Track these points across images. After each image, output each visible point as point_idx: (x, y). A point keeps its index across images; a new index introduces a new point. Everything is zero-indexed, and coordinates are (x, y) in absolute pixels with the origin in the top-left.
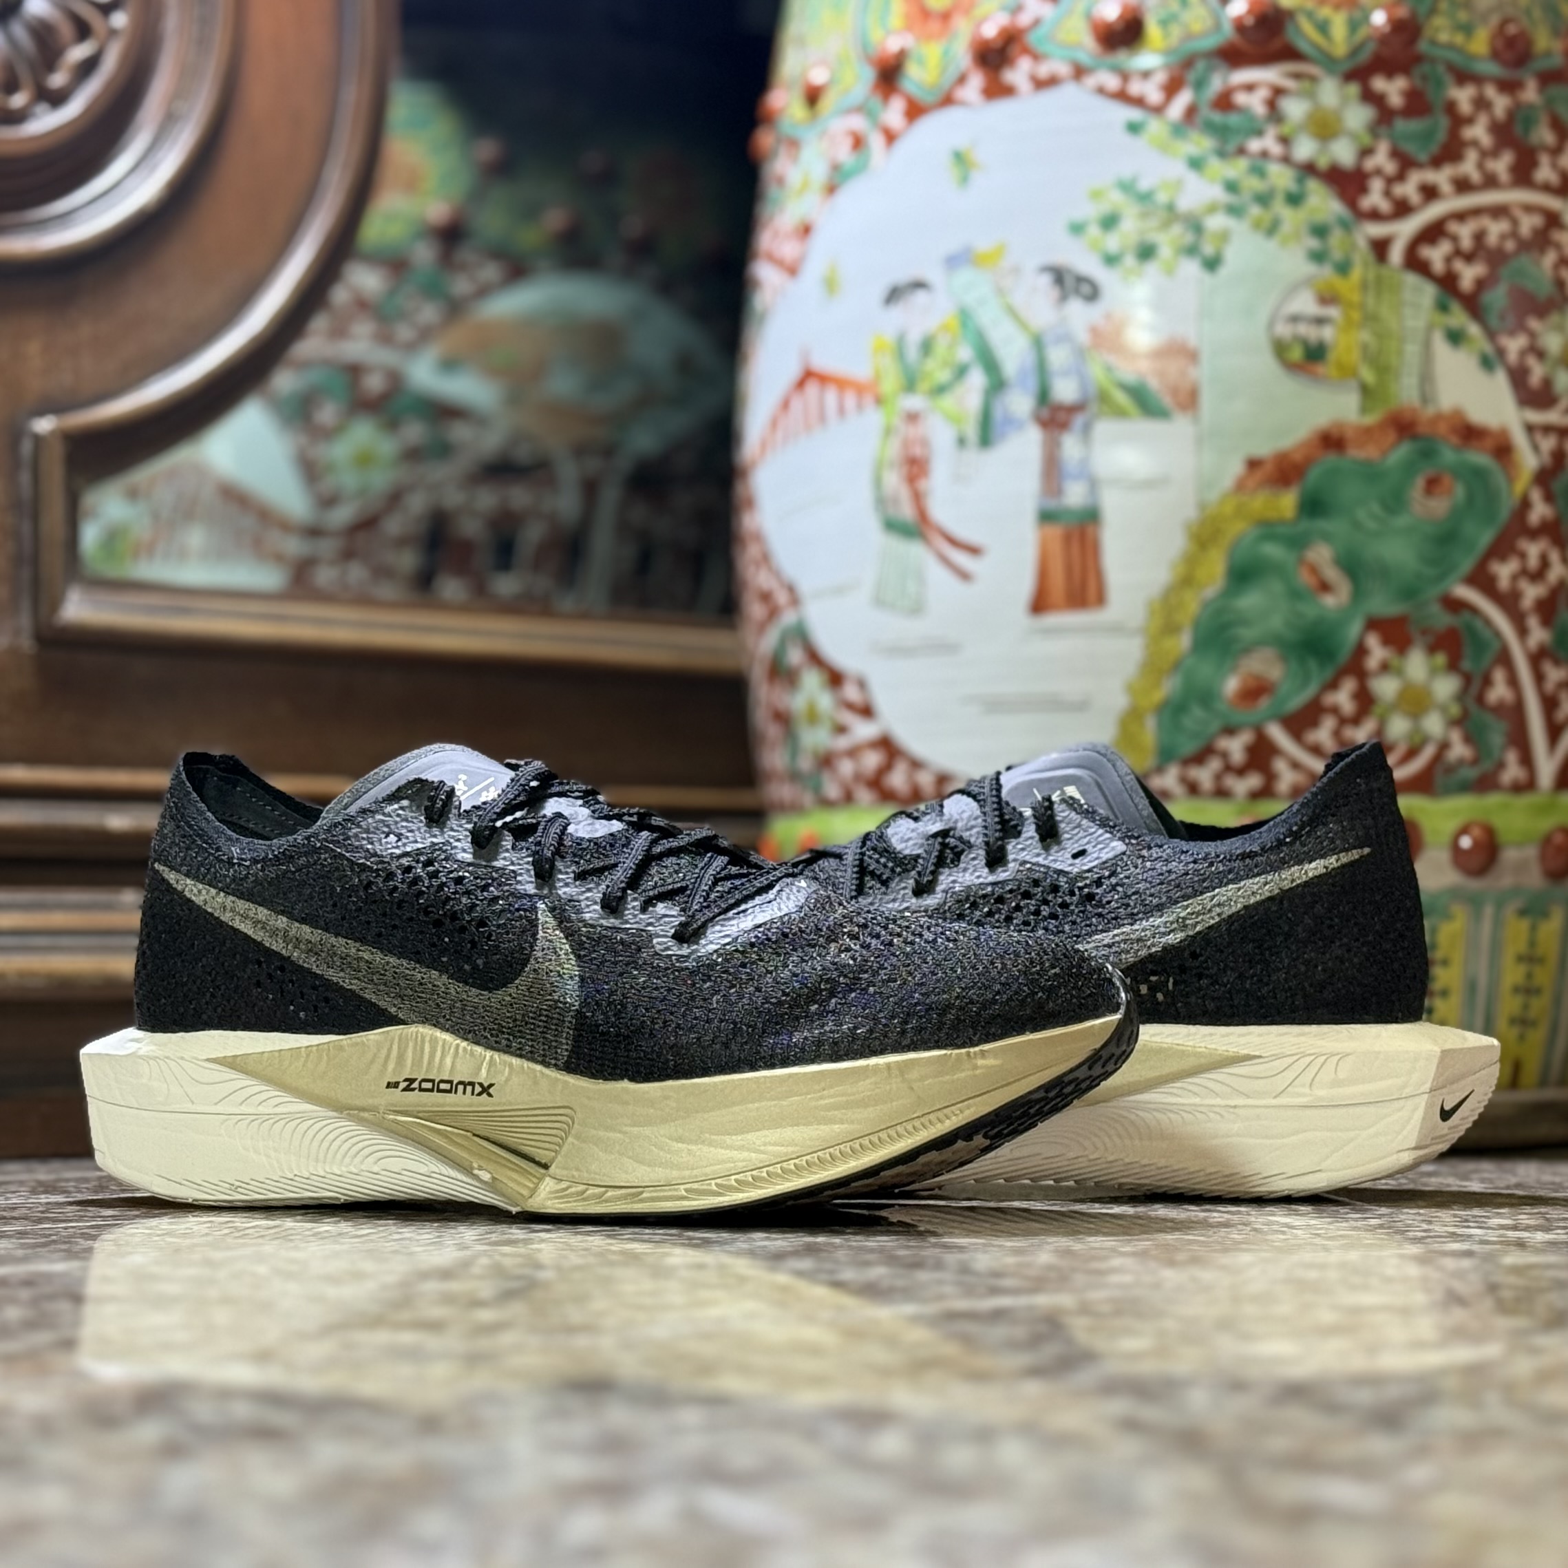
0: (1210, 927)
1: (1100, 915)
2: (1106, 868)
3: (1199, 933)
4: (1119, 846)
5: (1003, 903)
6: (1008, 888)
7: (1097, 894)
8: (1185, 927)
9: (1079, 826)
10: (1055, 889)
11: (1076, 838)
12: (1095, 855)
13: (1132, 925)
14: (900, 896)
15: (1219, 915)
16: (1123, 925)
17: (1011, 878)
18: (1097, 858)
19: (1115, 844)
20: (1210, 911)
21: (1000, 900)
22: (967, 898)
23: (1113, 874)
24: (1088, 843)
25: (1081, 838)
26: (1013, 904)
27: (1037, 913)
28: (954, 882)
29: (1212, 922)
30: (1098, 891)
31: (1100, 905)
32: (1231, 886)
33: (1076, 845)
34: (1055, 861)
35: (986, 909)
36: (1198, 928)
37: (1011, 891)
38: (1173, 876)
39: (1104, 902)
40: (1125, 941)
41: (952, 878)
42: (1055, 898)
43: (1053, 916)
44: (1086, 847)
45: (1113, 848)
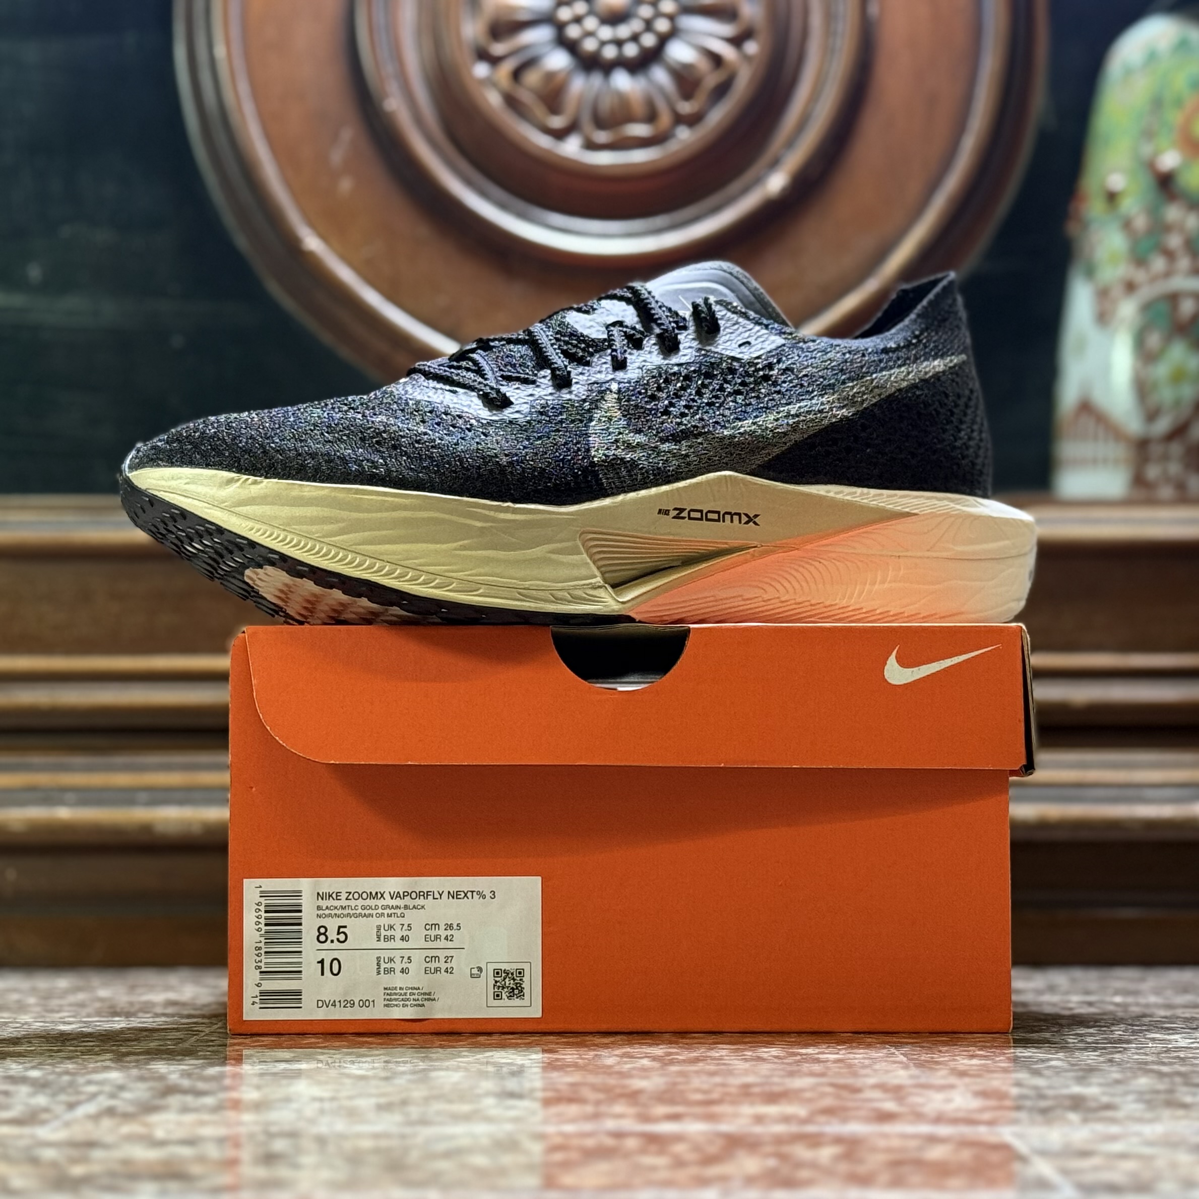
0: (875, 405)
1: (779, 392)
2: (773, 356)
3: (865, 408)
4: (779, 341)
5: (691, 381)
6: (692, 369)
7: (772, 376)
8: (854, 403)
9: (737, 323)
10: (732, 371)
11: (738, 332)
12: (759, 346)
13: (810, 400)
14: (604, 369)
15: (879, 395)
16: (803, 400)
17: (691, 361)
18: (762, 349)
19: (773, 338)
20: (871, 391)
21: (687, 378)
22: (660, 375)
23: (779, 361)
24: (749, 337)
25: (741, 333)
26: (700, 382)
27: (722, 389)
28: (645, 361)
29: (874, 401)
30: (771, 373)
31: (775, 384)
32: (884, 373)
33: (739, 338)
34: (727, 349)
35: (679, 385)
36: (864, 405)
37: (694, 371)
38: (834, 364)
39: (779, 382)
40: (809, 412)
41: (642, 359)
42: (734, 378)
43: (738, 392)
44: (749, 340)
45: (773, 342)
